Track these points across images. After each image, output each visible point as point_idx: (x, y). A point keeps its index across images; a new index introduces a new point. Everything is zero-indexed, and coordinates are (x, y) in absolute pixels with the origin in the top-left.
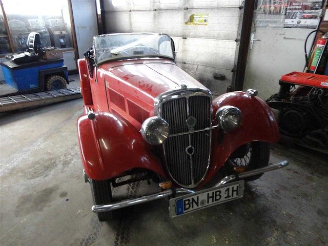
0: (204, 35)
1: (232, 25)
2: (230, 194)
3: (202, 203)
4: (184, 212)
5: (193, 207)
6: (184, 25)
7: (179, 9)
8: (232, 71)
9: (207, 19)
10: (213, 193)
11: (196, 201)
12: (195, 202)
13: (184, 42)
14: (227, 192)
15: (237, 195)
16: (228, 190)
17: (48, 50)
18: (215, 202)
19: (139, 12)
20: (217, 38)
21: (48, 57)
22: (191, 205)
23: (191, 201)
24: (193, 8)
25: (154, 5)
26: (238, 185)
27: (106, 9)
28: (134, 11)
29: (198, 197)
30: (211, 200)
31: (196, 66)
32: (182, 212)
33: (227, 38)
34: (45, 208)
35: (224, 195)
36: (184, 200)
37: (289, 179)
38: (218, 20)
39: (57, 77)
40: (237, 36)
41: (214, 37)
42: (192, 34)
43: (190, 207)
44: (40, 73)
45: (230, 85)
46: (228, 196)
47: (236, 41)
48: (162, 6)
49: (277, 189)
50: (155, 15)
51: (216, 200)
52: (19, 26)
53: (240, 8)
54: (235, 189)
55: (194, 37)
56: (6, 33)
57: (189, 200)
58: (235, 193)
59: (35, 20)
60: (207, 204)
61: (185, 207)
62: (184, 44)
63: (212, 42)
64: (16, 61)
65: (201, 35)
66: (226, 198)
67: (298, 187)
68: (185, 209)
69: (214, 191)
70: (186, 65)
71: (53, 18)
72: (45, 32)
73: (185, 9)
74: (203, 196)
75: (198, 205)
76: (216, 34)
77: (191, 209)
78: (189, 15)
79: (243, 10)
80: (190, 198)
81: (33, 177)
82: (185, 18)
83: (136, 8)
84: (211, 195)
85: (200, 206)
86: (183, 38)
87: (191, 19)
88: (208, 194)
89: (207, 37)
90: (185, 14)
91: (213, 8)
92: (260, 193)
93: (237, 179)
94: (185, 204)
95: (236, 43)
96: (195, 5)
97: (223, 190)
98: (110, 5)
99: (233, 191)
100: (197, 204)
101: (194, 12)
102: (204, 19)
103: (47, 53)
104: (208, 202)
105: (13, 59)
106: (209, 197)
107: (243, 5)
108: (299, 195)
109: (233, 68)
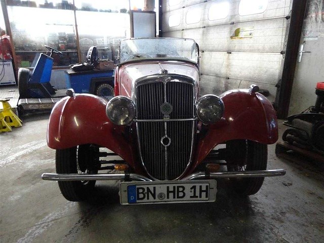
0: (248, 48)
1: (277, 36)
2: (198, 194)
3: (161, 196)
4: (137, 201)
5: (148, 199)
6: (229, 39)
7: (225, 25)
8: (276, 86)
9: (252, 32)
10: (174, 187)
11: (153, 193)
12: (151, 193)
13: (228, 57)
14: (193, 190)
15: (207, 197)
16: (194, 187)
17: (102, 61)
18: (176, 199)
19: (190, 30)
20: (262, 51)
21: (101, 67)
22: (146, 195)
23: (146, 191)
24: (238, 22)
25: (203, 23)
26: (208, 184)
27: (164, 30)
28: (186, 29)
29: (154, 188)
30: (171, 195)
31: (239, 81)
32: (134, 201)
33: (272, 51)
34: (37, 183)
35: (189, 193)
36: (137, 187)
37: (306, 203)
38: (263, 32)
39: (106, 85)
40: (284, 48)
41: (259, 50)
42: (236, 48)
43: (144, 197)
44: (91, 80)
45: (274, 101)
46: (195, 196)
47: (282, 53)
48: (211, 23)
49: (284, 210)
50: (203, 32)
51: (178, 197)
52: (88, 43)
53: (287, 18)
54: (204, 188)
55: (239, 51)
56: (77, 48)
57: (143, 189)
58: (204, 194)
59: (101, 39)
60: (166, 199)
61: (138, 196)
62: (228, 59)
63: (256, 56)
64: (75, 69)
65: (246, 49)
66: (191, 197)
67: (315, 214)
68: (139, 199)
69: (176, 185)
70: (229, 80)
71: (116, 38)
72: (108, 49)
73: (231, 24)
74: (161, 189)
75: (155, 198)
76: (260, 47)
77: (145, 200)
78: (234, 29)
79: (290, 20)
80: (145, 187)
81: (45, 158)
82: (230, 32)
83: (188, 27)
84: (171, 189)
85: (157, 199)
86: (228, 53)
87: (237, 33)
88: (168, 187)
89: (252, 51)
90: (231, 29)
91: (258, 21)
92: (258, 210)
93: (207, 178)
94: (139, 193)
95: (281, 55)
96: (241, 19)
97: (188, 187)
98: (167, 25)
99: (201, 191)
100: (154, 196)
101: (240, 26)
102: (250, 32)
103: (101, 64)
104: (168, 198)
105: (72, 67)
106: (168, 192)
107: (290, 15)
108: (311, 223)
109: (277, 83)
